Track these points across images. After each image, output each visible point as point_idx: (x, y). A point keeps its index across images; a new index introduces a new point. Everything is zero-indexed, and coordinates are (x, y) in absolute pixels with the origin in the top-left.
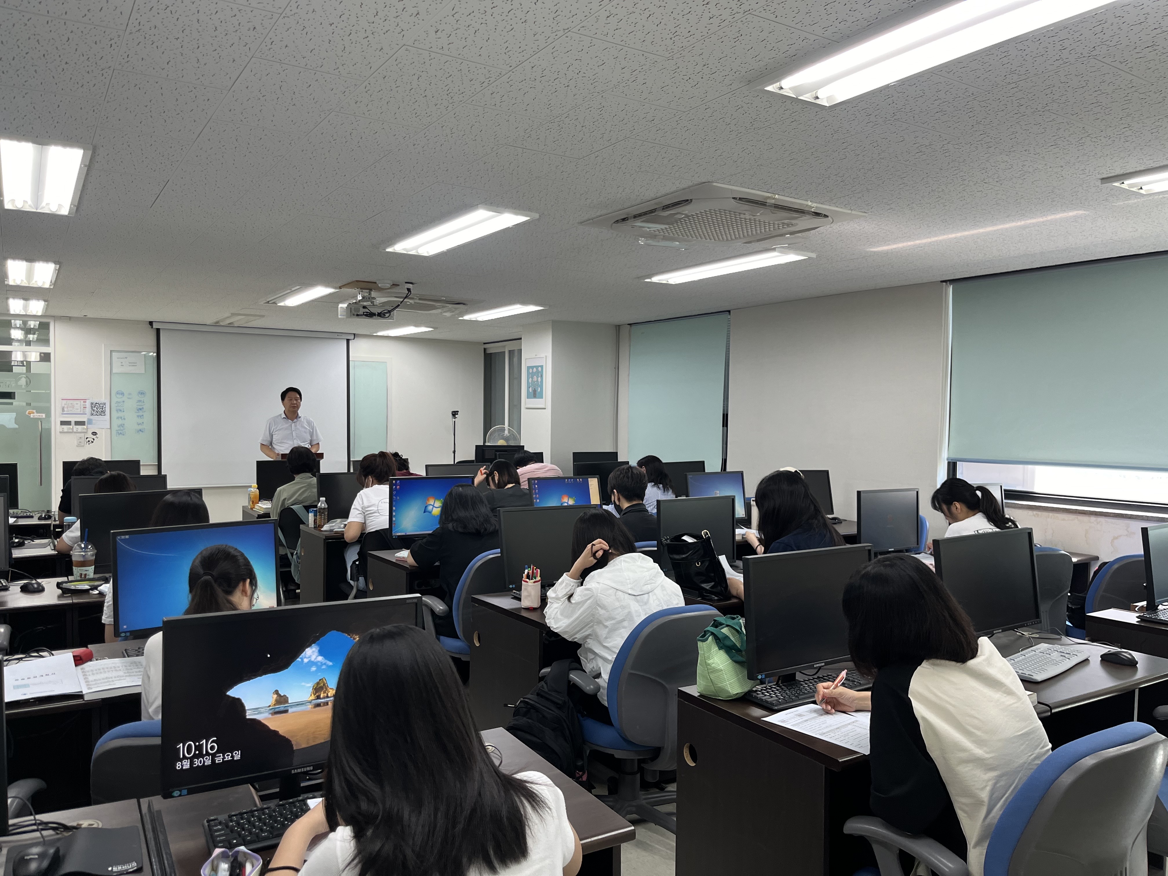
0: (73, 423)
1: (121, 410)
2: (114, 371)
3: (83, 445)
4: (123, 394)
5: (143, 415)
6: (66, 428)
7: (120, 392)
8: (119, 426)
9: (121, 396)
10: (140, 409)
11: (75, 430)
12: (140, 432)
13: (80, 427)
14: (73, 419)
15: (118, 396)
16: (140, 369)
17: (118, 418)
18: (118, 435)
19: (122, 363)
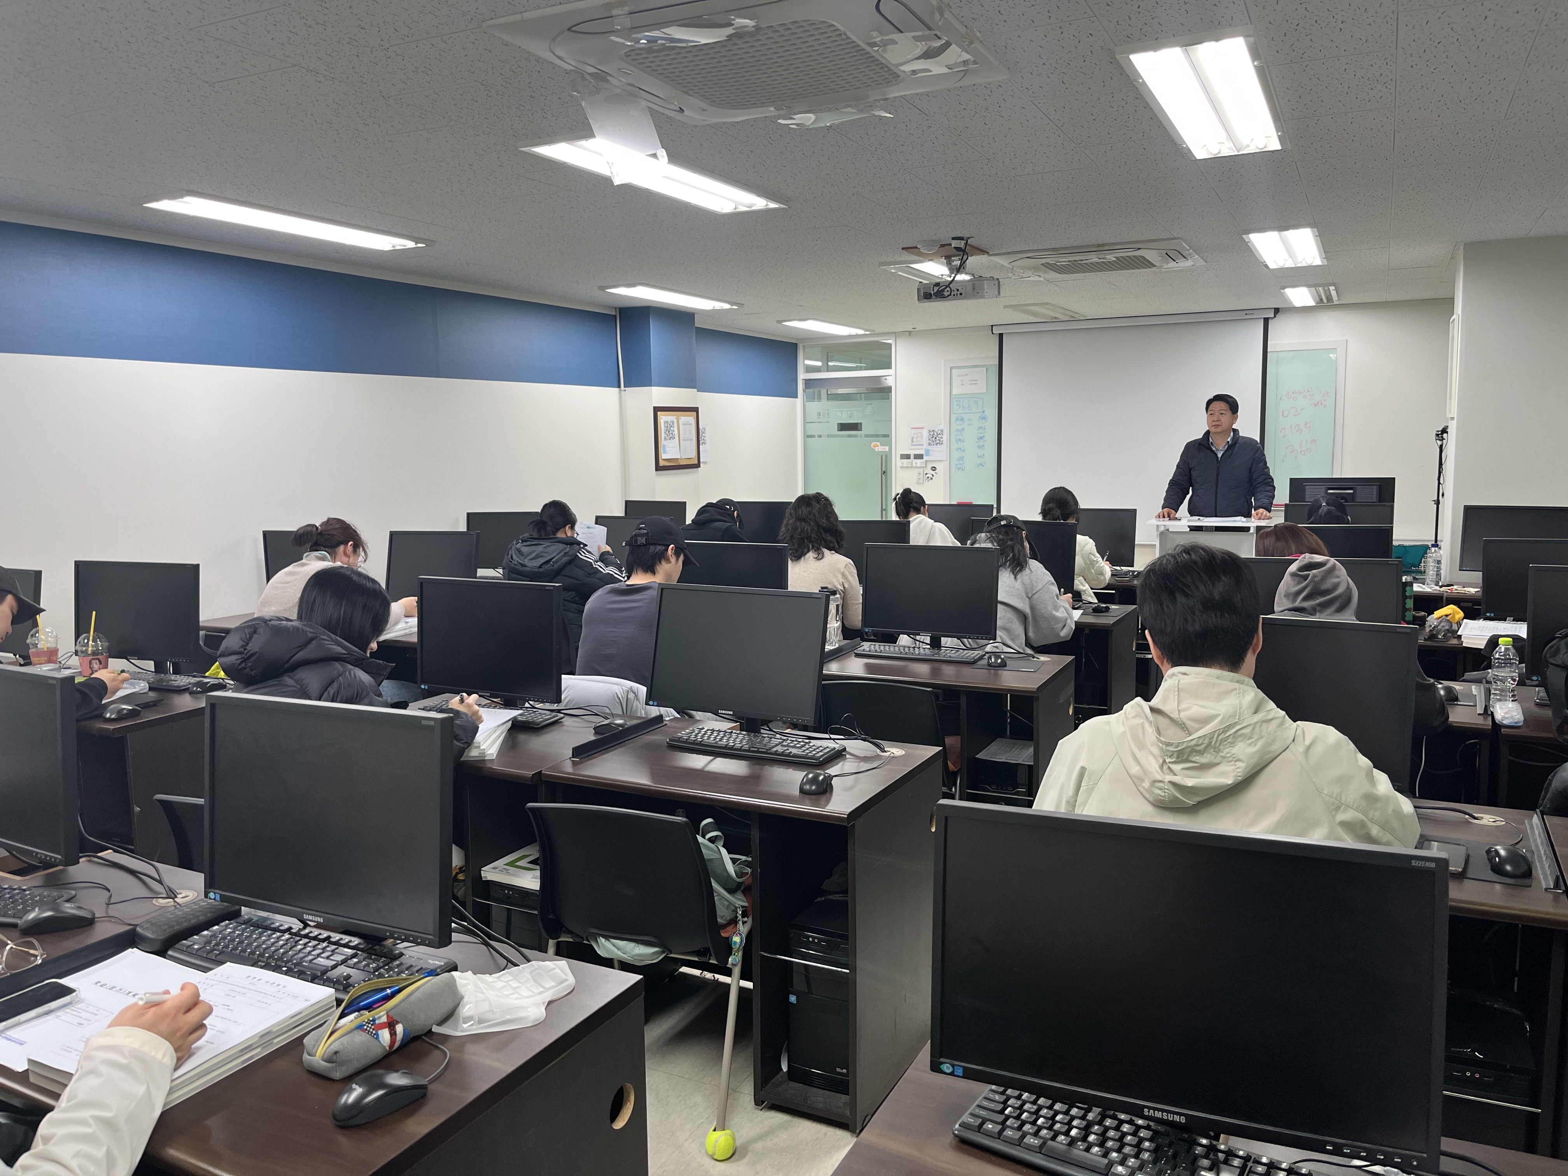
0: (912, 457)
1: (960, 440)
2: (954, 392)
3: (922, 482)
4: (962, 420)
5: (983, 446)
6: (905, 461)
7: (960, 418)
8: (958, 460)
9: (961, 422)
10: (981, 438)
11: (914, 465)
12: (981, 467)
13: (919, 462)
14: (912, 453)
15: (957, 421)
16: (981, 388)
17: (957, 449)
18: (957, 470)
19: (962, 381)
